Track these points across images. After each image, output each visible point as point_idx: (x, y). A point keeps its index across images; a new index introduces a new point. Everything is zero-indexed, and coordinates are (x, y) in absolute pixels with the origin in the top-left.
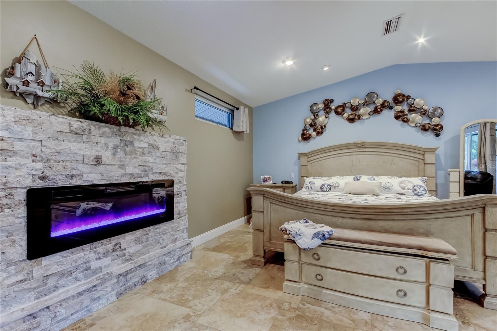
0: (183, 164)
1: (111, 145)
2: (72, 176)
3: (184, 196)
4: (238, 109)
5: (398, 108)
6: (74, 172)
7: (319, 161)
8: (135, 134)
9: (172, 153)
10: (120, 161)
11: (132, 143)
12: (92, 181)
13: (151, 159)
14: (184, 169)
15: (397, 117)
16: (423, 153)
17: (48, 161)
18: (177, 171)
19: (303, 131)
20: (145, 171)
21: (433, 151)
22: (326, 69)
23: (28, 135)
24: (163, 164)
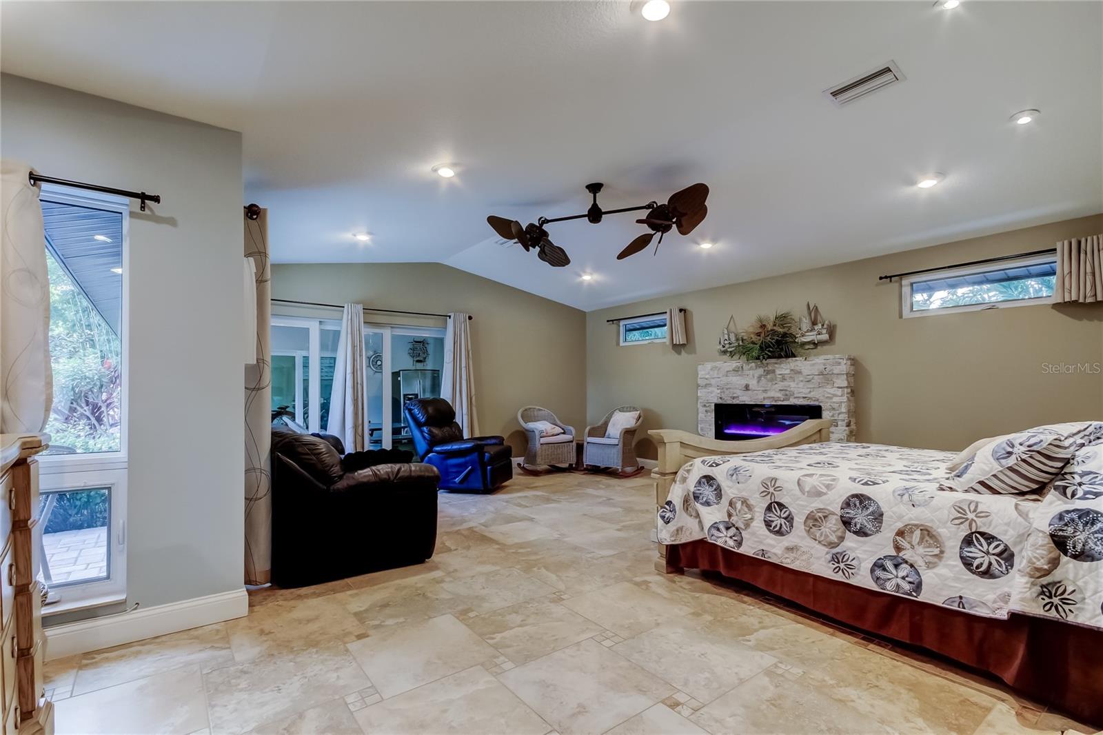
0: (839, 388)
1: (756, 375)
2: (734, 398)
6: (735, 395)
8: (776, 363)
10: (764, 387)
11: (774, 371)
12: (744, 401)
13: (793, 385)
14: (840, 394)
17: (723, 389)
18: (830, 396)
20: (787, 395)
23: (715, 376)
24: (808, 388)
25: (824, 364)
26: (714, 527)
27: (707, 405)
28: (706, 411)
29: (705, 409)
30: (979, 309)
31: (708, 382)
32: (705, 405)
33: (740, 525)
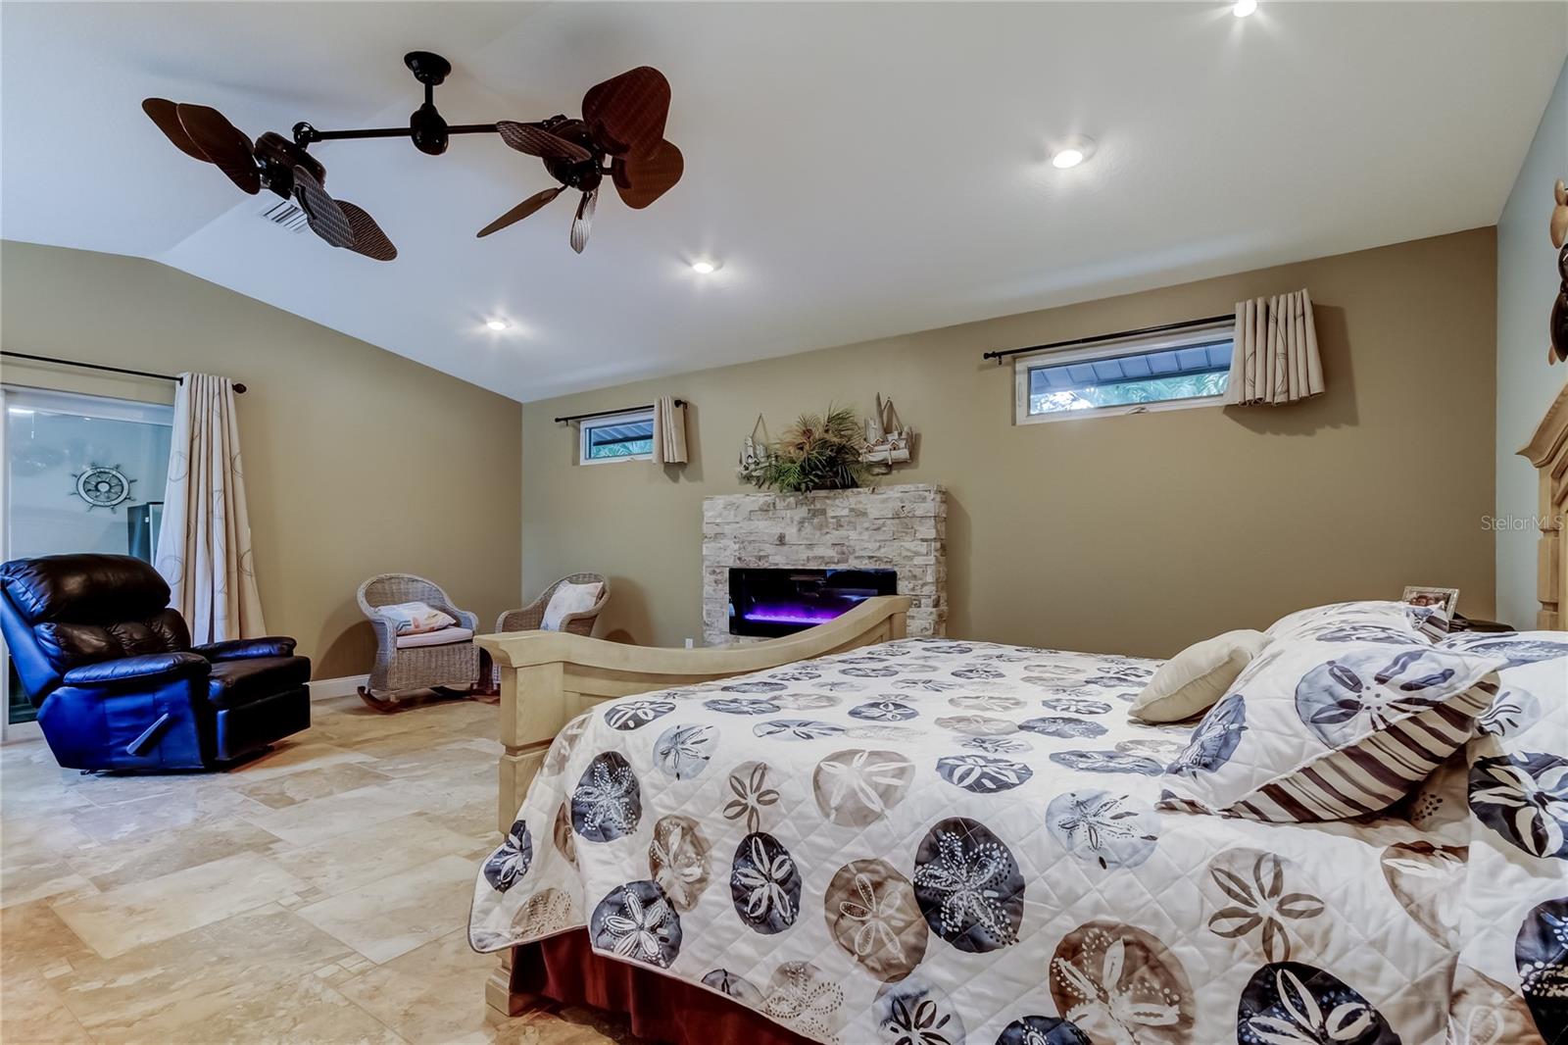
0: (923, 540)
1: (797, 519)
2: (760, 558)
3: (928, 606)
6: (762, 554)
8: (828, 498)
9: (897, 521)
10: (807, 539)
11: (823, 512)
12: (777, 564)
13: (853, 535)
14: (924, 550)
17: (743, 542)
18: (909, 554)
20: (843, 553)
23: (731, 518)
24: (876, 541)
25: (902, 501)
26: (612, 904)
27: (718, 571)
28: (716, 581)
29: (714, 577)
30: (1123, 413)
31: (718, 530)
32: (714, 572)
33: (678, 894)
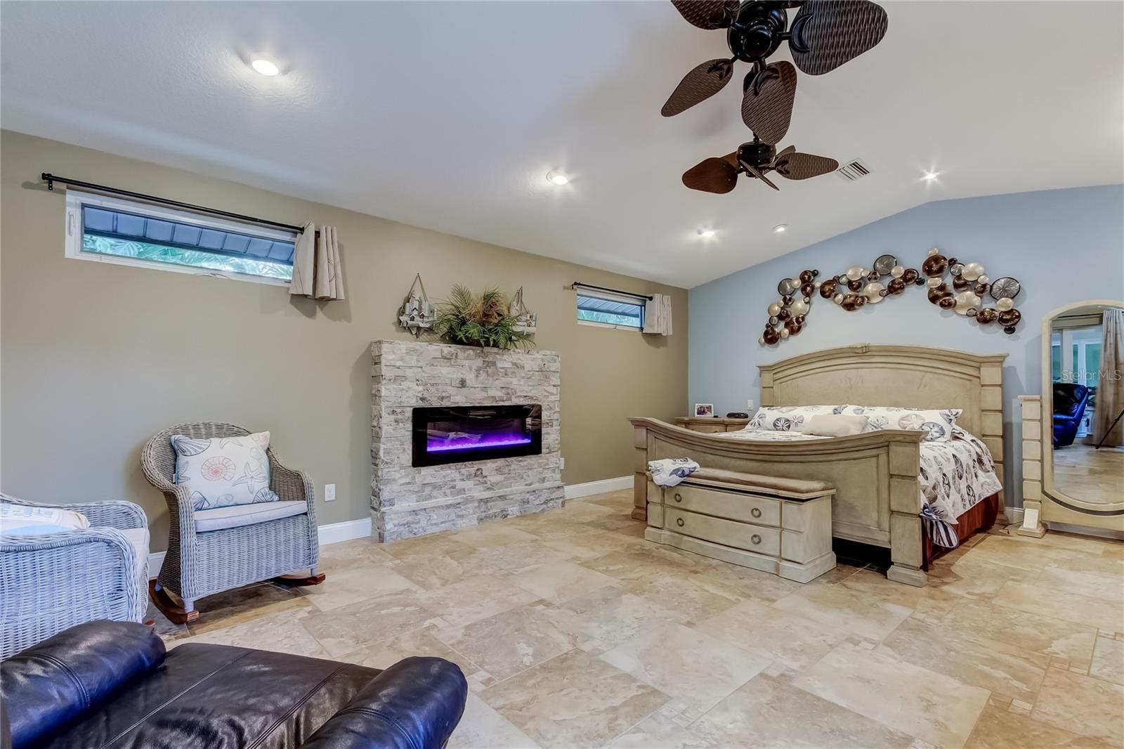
0: (554, 386)
1: (474, 367)
2: (443, 398)
3: (556, 426)
4: (651, 299)
5: (934, 282)
6: (444, 394)
7: (793, 379)
8: (497, 354)
9: (540, 373)
10: (483, 383)
11: (494, 364)
12: (458, 403)
13: (515, 381)
14: (555, 392)
15: (933, 299)
16: (977, 365)
17: (426, 384)
18: (547, 394)
19: (767, 326)
20: (508, 394)
21: (999, 360)
22: (781, 230)
23: (414, 363)
24: (528, 386)
25: (543, 360)
27: (398, 411)
28: (396, 421)
29: (393, 417)
31: (399, 372)
32: (394, 412)
